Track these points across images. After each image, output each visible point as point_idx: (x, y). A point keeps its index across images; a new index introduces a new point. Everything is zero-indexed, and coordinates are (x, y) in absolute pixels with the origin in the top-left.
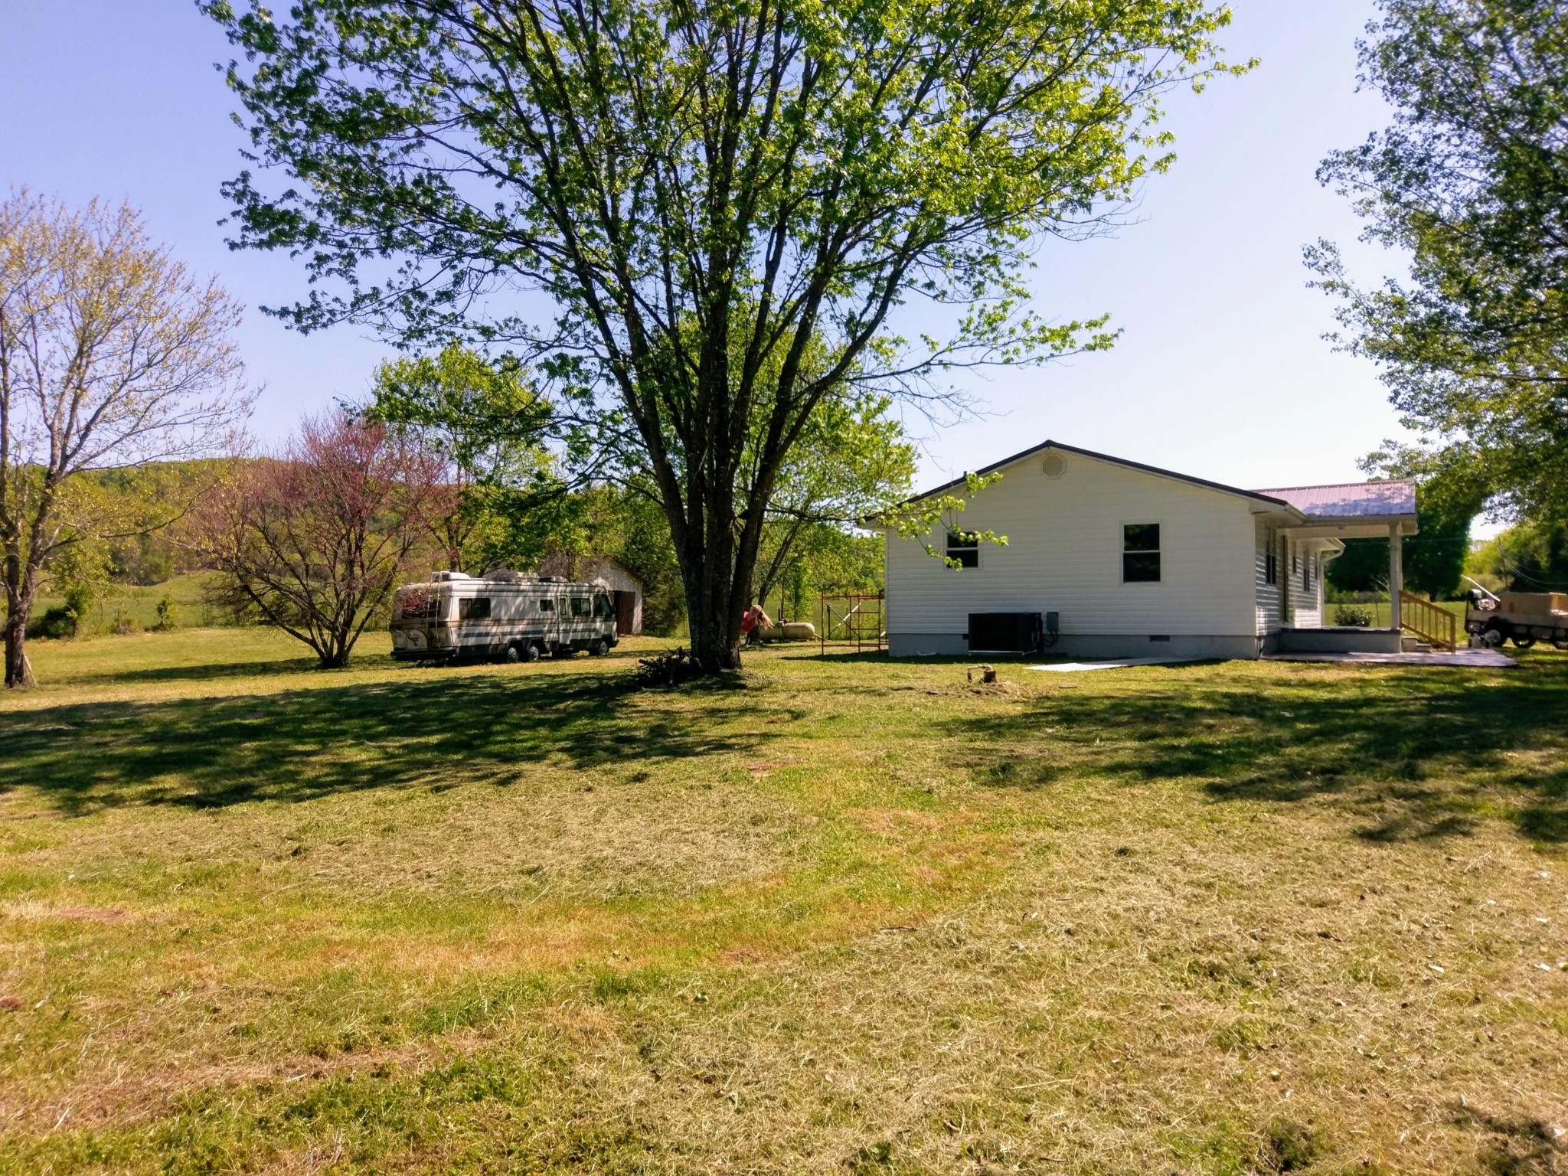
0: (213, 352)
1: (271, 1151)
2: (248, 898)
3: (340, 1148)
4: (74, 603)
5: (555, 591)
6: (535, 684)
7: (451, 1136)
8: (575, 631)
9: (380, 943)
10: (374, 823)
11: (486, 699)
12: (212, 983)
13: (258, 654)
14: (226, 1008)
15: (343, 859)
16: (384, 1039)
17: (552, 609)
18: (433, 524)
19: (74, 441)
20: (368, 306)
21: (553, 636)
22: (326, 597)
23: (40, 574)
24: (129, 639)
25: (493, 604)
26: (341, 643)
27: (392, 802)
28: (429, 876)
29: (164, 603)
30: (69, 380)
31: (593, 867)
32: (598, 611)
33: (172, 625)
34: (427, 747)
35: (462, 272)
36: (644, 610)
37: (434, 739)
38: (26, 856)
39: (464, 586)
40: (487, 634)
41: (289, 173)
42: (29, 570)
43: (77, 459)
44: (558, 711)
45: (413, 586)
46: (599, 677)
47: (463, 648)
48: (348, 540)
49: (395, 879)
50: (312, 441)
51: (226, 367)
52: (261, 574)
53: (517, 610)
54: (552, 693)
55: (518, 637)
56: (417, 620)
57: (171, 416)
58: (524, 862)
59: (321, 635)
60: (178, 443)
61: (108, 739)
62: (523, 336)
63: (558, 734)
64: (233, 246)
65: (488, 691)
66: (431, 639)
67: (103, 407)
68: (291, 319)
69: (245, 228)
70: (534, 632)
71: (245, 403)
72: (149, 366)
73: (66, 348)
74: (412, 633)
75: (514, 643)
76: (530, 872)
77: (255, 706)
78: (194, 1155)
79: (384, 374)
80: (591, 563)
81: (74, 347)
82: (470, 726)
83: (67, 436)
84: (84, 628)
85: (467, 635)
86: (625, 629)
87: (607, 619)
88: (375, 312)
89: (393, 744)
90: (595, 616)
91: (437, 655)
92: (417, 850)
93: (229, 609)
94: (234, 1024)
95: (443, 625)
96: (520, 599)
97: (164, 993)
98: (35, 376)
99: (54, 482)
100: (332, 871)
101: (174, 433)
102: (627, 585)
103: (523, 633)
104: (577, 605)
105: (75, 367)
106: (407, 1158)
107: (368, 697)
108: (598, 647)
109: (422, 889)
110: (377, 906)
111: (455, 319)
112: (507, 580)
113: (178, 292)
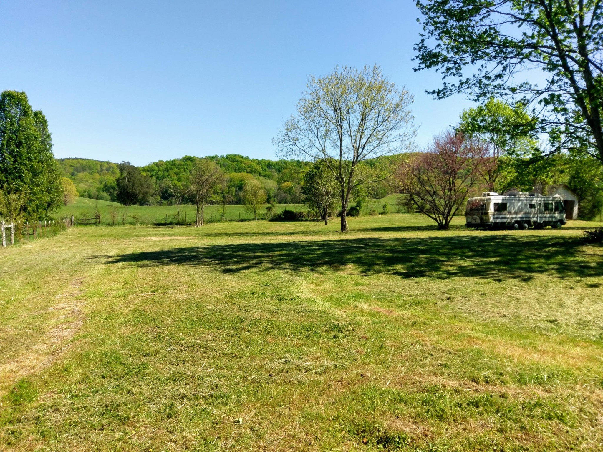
0: (404, 114)
1: (464, 418)
2: (435, 313)
3: (492, 424)
4: (359, 204)
5: (537, 199)
6: (533, 239)
7: (541, 433)
8: (545, 217)
9: (489, 341)
10: (477, 291)
11: (511, 245)
12: (428, 344)
13: (416, 223)
14: (435, 355)
15: (467, 304)
16: (502, 382)
17: (535, 208)
18: (483, 173)
19: (360, 150)
20: (465, 86)
21: (535, 219)
22: (440, 202)
23: (350, 196)
24: (375, 217)
25: (508, 205)
26: (446, 220)
27: (482, 283)
28: (505, 316)
29: (385, 205)
30: (359, 130)
31: (582, 324)
32: (557, 209)
33: (387, 213)
34: (491, 263)
35: (507, 65)
36: (579, 209)
37: (493, 260)
38: (359, 287)
39: (496, 198)
40: (505, 218)
41: (436, 39)
42: (347, 194)
43: (361, 156)
44: (545, 252)
45: (474, 198)
46: (563, 238)
47: (495, 223)
48: (450, 181)
49: (491, 315)
50: (437, 144)
51: (408, 119)
52: (418, 194)
53: (519, 207)
54: (542, 243)
55: (519, 219)
56: (477, 212)
57: (389, 139)
58: (547, 317)
59: (439, 217)
60: (391, 148)
61: (375, 250)
62: (530, 89)
63: (549, 262)
64: (415, 70)
65: (511, 241)
66: (482, 219)
67: (369, 138)
68: (436, 95)
69: (421, 63)
70: (526, 217)
71: (414, 132)
72: (383, 122)
73: (357, 119)
74: (474, 217)
75: (517, 222)
76: (551, 322)
77: (420, 242)
78: (436, 410)
79: (464, 115)
80: (553, 187)
81: (360, 118)
82: (507, 255)
83: (358, 149)
84: (361, 213)
85: (497, 218)
86: (570, 216)
87: (561, 212)
88: (468, 88)
89: (477, 260)
90: (555, 211)
91: (484, 225)
92: (498, 304)
93: (406, 207)
94: (439, 362)
95: (487, 214)
96: (520, 203)
97: (412, 344)
98: (349, 130)
99: (355, 164)
100: (464, 308)
101: (391, 145)
102: (570, 197)
103: (521, 218)
104: (546, 206)
105: (361, 125)
106: (521, 437)
107: (461, 241)
108: (556, 225)
109: (503, 321)
110: (485, 325)
111: (500, 86)
112: (515, 195)
113: (393, 93)
